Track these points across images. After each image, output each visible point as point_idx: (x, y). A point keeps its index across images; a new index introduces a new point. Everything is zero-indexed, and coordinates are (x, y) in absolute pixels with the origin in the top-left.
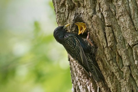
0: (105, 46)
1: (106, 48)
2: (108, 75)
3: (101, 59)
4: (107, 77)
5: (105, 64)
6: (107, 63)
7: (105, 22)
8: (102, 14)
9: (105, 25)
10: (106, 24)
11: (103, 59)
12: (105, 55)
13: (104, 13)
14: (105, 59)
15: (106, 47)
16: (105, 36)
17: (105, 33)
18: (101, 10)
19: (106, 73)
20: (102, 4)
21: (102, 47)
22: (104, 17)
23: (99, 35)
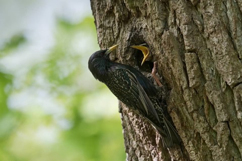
0: (184, 87)
2: (191, 138)
4: (188, 141)
5: (185, 118)
6: (188, 116)
7: (184, 44)
12: (185, 103)
13: (182, 27)
14: (185, 109)
19: (186, 134)
20: (178, 11)
21: (180, 89)
23: (173, 66)
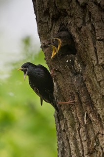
1: (97, 67)
3: (90, 79)
8: (92, 25)
9: (96, 39)
10: (98, 38)
11: (92, 79)
15: (96, 65)
16: (96, 52)
17: (95, 48)
18: (92, 20)
22: (94, 29)
